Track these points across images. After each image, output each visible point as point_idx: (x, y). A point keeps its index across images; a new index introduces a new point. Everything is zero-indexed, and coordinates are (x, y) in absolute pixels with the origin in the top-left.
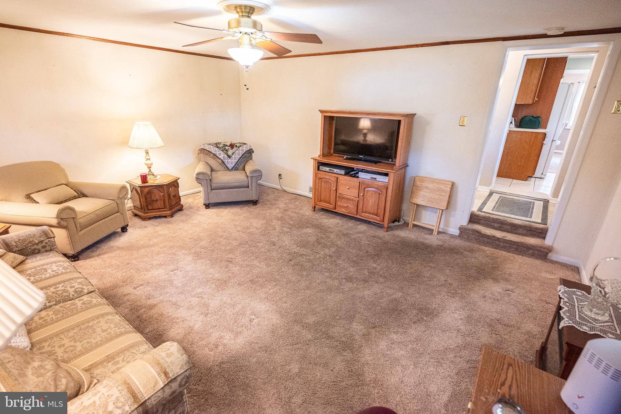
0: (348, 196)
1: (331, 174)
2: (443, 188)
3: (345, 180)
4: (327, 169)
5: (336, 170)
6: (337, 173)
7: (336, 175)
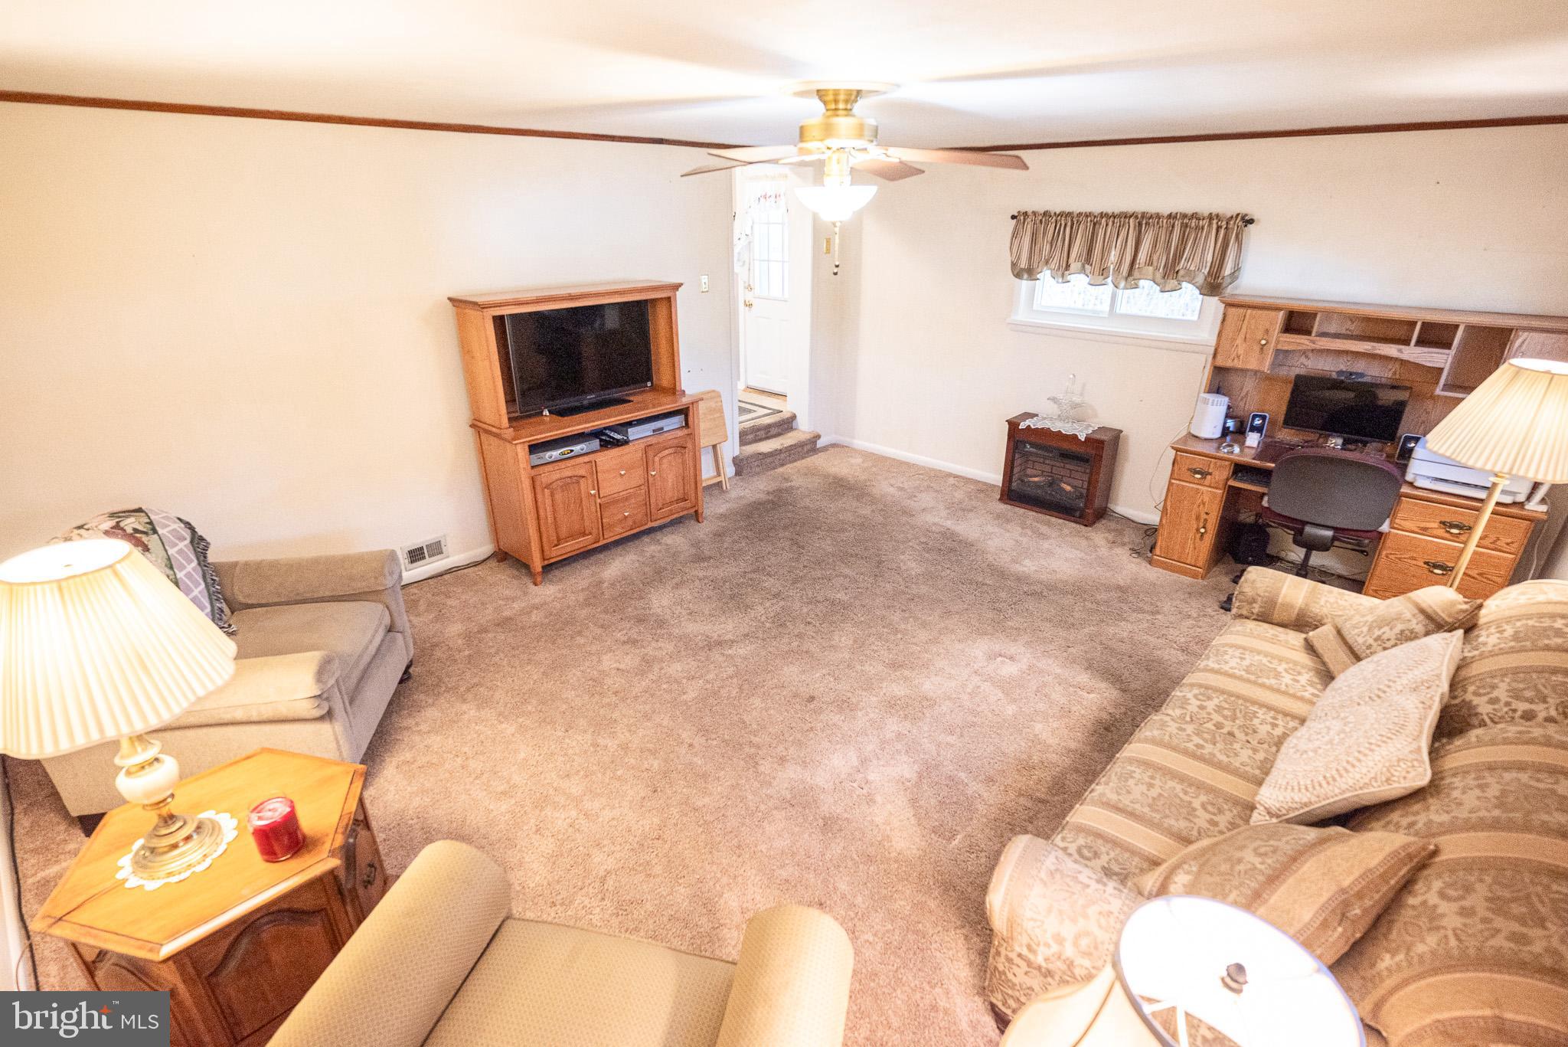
0: (621, 494)
1: (572, 462)
2: (714, 405)
3: (609, 458)
4: (555, 454)
5: (577, 448)
6: (584, 452)
7: (586, 459)
